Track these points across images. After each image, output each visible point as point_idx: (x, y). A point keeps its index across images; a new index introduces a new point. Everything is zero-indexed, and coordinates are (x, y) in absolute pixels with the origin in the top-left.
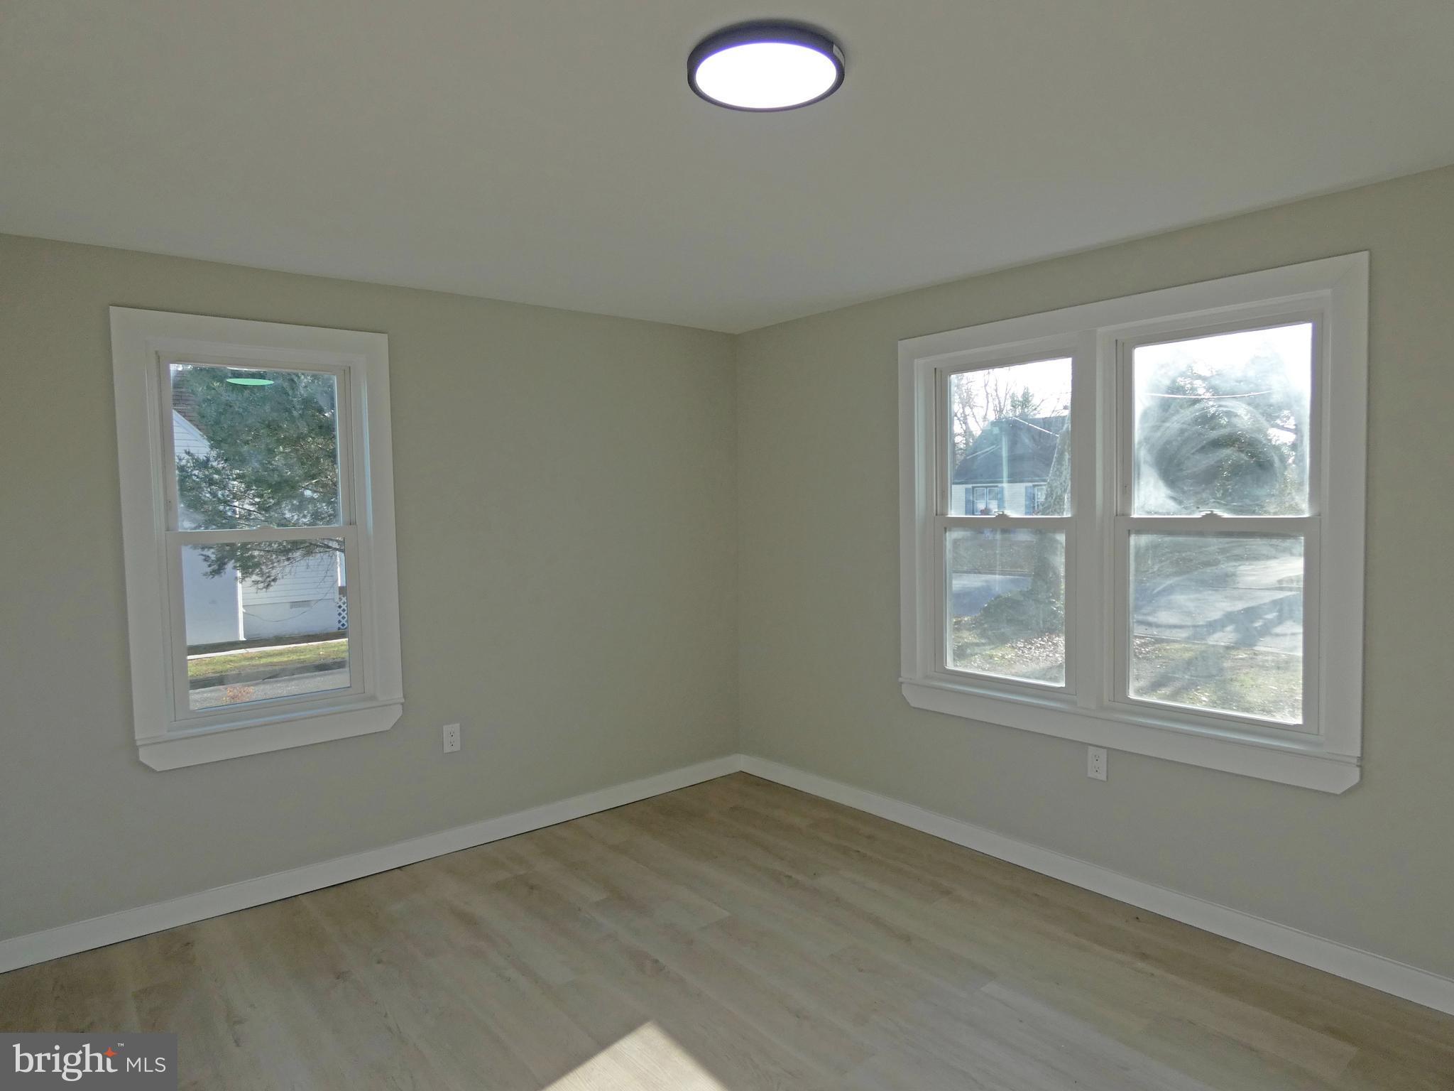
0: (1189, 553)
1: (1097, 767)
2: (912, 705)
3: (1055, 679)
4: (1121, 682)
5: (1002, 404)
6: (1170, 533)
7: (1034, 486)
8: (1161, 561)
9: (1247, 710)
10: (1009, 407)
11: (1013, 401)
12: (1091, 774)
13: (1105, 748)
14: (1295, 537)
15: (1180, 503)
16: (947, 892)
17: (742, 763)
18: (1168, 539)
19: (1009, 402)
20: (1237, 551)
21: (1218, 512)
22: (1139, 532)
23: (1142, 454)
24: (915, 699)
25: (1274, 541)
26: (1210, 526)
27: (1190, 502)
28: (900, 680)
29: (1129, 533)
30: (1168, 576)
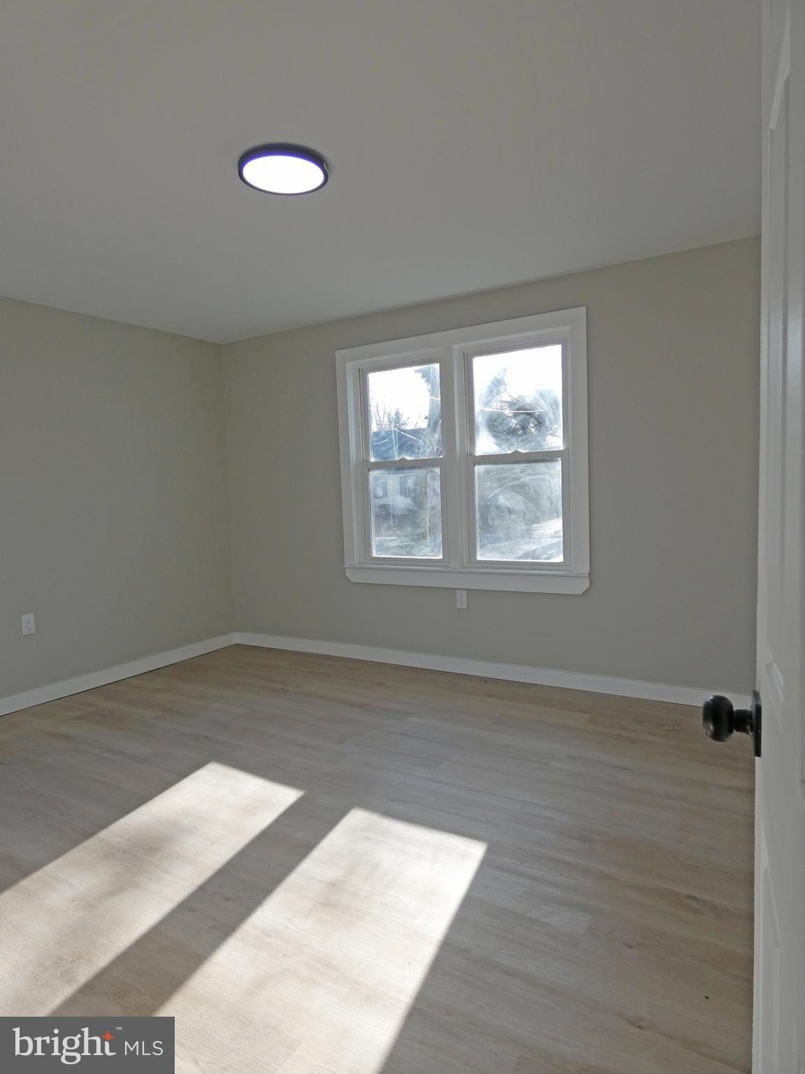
0: (505, 474)
1: (462, 601)
2: (352, 581)
3: (437, 556)
4: (472, 552)
5: (382, 420)
6: (495, 463)
7: (406, 476)
8: (491, 480)
9: (537, 559)
10: (387, 422)
11: (389, 419)
12: (459, 606)
13: (465, 589)
14: (557, 461)
15: (500, 446)
16: (380, 684)
17: (237, 638)
18: (495, 467)
19: (386, 419)
20: (529, 471)
21: (519, 450)
22: (479, 464)
23: (480, 419)
24: (353, 577)
25: (548, 464)
26: (516, 458)
27: (505, 446)
28: (345, 566)
29: (475, 465)
30: (495, 488)
